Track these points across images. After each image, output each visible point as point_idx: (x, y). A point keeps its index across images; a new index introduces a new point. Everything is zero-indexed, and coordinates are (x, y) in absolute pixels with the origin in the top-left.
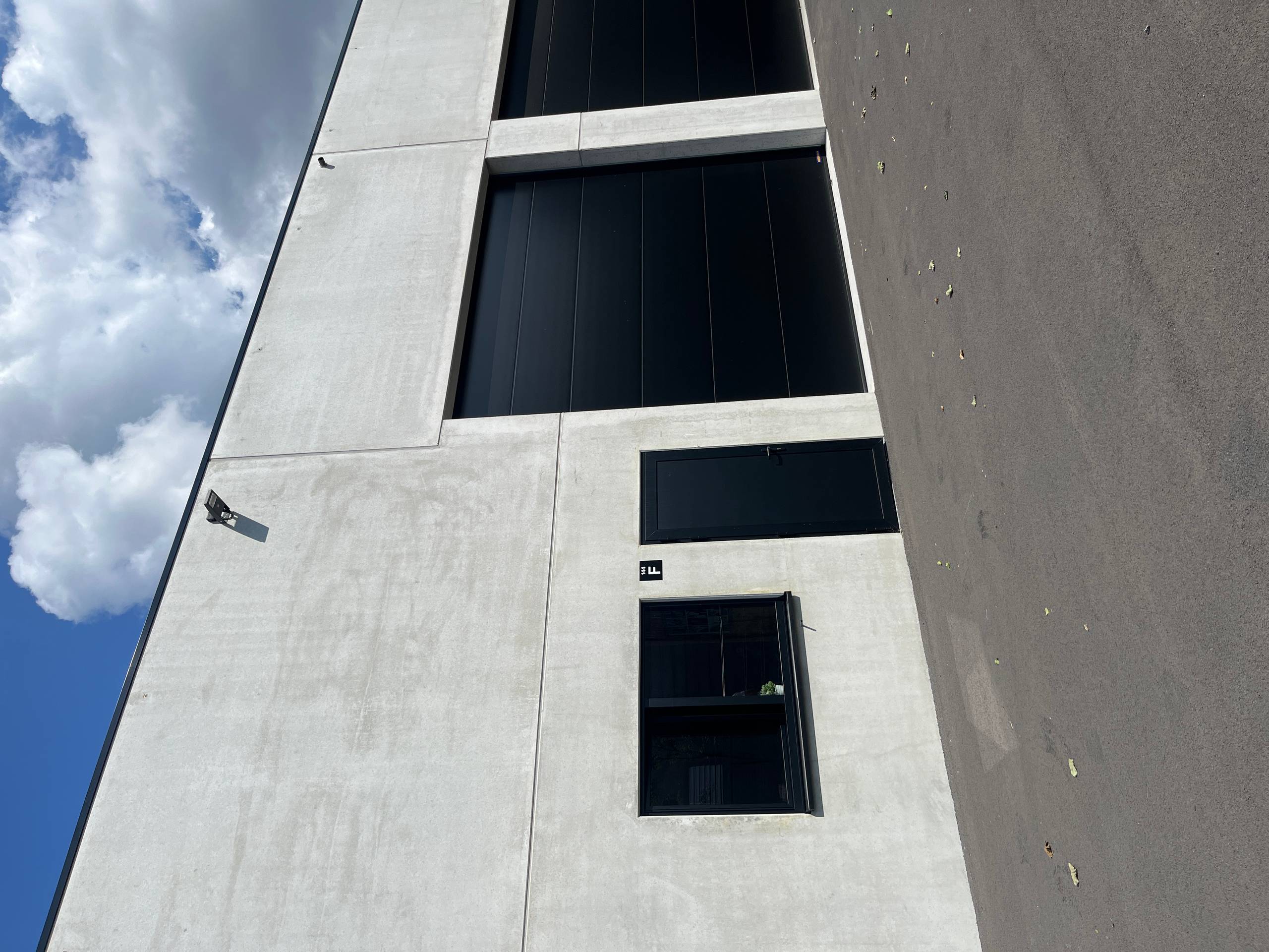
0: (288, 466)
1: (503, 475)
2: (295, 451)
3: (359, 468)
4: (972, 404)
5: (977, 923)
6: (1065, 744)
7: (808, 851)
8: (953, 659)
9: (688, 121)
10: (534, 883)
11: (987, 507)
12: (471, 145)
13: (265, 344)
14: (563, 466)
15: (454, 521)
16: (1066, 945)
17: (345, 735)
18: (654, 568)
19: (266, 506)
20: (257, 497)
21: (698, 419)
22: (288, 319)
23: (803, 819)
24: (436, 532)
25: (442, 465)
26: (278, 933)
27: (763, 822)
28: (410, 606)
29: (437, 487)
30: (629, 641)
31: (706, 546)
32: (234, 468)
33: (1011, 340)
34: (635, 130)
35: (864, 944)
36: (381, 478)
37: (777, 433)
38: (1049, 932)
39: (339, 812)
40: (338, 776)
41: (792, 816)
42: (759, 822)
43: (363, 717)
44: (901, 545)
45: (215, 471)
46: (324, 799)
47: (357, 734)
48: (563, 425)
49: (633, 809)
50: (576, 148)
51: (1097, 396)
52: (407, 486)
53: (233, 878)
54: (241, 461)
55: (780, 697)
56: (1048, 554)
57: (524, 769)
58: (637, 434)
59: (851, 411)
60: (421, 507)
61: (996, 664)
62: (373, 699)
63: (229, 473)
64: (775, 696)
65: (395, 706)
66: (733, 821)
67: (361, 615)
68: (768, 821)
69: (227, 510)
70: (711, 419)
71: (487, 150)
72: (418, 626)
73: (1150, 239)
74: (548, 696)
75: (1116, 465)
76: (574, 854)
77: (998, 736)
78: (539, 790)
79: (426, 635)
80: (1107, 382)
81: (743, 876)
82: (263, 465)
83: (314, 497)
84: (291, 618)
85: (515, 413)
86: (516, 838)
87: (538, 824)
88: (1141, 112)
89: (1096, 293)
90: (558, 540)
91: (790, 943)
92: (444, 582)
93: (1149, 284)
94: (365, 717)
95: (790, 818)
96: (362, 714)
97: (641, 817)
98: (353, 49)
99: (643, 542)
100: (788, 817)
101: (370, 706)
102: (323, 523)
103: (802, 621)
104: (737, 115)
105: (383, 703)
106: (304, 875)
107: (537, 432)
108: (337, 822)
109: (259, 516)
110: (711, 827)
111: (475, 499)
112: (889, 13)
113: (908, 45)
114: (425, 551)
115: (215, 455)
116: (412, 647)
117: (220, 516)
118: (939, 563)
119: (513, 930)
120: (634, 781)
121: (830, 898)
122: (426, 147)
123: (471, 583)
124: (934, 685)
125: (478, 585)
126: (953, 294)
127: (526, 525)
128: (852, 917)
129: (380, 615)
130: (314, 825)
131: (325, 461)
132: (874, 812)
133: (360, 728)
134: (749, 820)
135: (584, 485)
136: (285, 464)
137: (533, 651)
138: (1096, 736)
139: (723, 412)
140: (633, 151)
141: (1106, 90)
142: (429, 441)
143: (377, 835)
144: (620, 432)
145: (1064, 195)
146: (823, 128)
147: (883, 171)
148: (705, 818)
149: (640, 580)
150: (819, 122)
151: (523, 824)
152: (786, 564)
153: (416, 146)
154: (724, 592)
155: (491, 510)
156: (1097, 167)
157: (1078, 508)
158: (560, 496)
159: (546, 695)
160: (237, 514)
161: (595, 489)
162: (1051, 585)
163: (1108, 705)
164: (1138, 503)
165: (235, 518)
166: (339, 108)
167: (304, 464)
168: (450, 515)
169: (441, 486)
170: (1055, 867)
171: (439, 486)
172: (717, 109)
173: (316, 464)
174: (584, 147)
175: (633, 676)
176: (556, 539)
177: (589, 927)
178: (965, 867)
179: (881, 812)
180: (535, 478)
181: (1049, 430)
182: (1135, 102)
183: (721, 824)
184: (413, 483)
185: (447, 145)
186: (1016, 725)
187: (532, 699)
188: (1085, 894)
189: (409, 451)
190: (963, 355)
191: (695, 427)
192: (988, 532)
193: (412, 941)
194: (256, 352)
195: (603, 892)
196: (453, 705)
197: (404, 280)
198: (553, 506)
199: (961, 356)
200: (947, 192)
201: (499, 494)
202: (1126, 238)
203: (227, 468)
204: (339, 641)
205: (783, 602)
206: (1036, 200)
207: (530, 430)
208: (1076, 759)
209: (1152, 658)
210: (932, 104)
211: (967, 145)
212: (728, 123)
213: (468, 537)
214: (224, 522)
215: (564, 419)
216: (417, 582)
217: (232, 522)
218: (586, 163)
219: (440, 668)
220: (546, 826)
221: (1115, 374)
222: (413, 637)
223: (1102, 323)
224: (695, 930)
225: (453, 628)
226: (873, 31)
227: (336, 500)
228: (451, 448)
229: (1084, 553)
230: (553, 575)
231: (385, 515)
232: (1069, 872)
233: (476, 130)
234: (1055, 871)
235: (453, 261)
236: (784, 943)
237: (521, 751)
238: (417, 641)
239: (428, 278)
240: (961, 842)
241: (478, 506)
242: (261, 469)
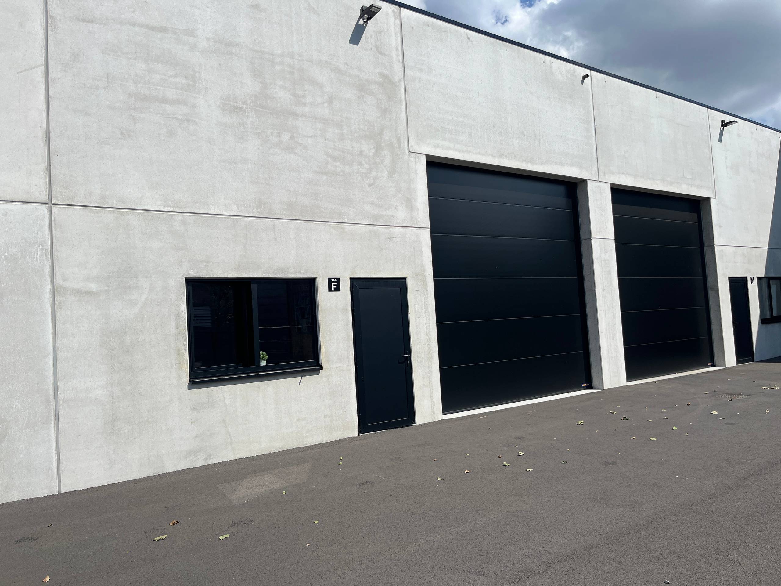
0: (396, 57)
1: (392, 193)
2: (406, 62)
3: (395, 103)
4: (439, 478)
5: (127, 481)
6: (238, 532)
7: (167, 380)
8: (284, 466)
9: (609, 305)
10: (143, 214)
11: (376, 487)
12: (595, 171)
13: (472, 42)
14: (397, 230)
15: (363, 162)
16: (118, 534)
17: (231, 95)
18: (335, 287)
19: (372, 44)
20: (377, 38)
21: (426, 313)
22: (488, 56)
23: (187, 377)
24: (356, 151)
25: (398, 154)
26: (109, 55)
27: (184, 353)
28: (311, 135)
29: (384, 152)
30: (291, 271)
31: (349, 318)
32: (395, 23)
33: (477, 501)
34: (603, 273)
35: (113, 414)
36: (389, 116)
37: (418, 361)
38: (125, 524)
39: (183, 92)
40: (206, 91)
41: (187, 370)
42: (183, 351)
43: (242, 107)
44: (351, 435)
45: (393, 11)
46: (191, 83)
47: (232, 103)
48: (423, 230)
49: (190, 274)
50: (593, 236)
51: (446, 551)
52: (384, 133)
53: (141, 26)
54: (399, 27)
55: (259, 363)
56: (351, 523)
57: (212, 208)
58: (417, 275)
59: (431, 405)
60: (372, 141)
61: (283, 492)
62: (253, 113)
63: (392, 20)
64: (259, 360)
65: (250, 127)
66: (184, 335)
67: (305, 104)
68: (184, 357)
69: (369, 19)
70: (426, 321)
71: (592, 181)
72: (299, 140)
73: (541, 582)
74: (257, 222)
75: (406, 562)
76: (162, 238)
77: (240, 493)
78: (200, 217)
79: (293, 146)
80: (455, 558)
81: (151, 342)
82: (397, 41)
83: (377, 74)
84: (303, 60)
85: (430, 200)
86: (170, 203)
87: (179, 216)
88: (617, 578)
89: (508, 551)
90: (352, 227)
91: (112, 370)
92: (325, 157)
93: (514, 582)
94: (242, 108)
95: (186, 370)
96: (244, 106)
97: (185, 279)
98: (657, 95)
99: (351, 279)
100: (187, 369)
101: (249, 111)
102: (361, 80)
103: (305, 376)
104: (612, 336)
105: (251, 119)
106: (144, 70)
107: (418, 213)
108: (177, 91)
109: (365, 39)
110: (180, 322)
111: (377, 175)
112: (674, 428)
113: (655, 439)
114: (344, 144)
115: (403, 11)
116: (286, 137)
117: (365, 14)
118: (342, 458)
119: (114, 201)
120: (206, 275)
121: (140, 394)
122: (594, 142)
123: (325, 173)
124: (268, 455)
125: (324, 178)
126: (504, 467)
127: (361, 207)
128: (129, 407)
129: (305, 116)
130: (175, 76)
131: (400, 81)
132: (191, 420)
133: (235, 104)
134: (185, 345)
135: (386, 243)
136: (397, 55)
137: (284, 212)
138: (244, 550)
139: (431, 328)
140: (590, 271)
141: (630, 557)
142: (412, 146)
143: (170, 116)
144: (418, 265)
145: (566, 532)
146: (603, 388)
147: (577, 424)
148: (185, 318)
149: (328, 278)
150: (607, 385)
151: (179, 207)
152: (339, 367)
153: (595, 137)
154: (322, 329)
155: (370, 185)
156: (583, 552)
157: (379, 540)
158: (379, 228)
159: (258, 221)
160: (366, 25)
161: (383, 250)
162: (332, 525)
163: (263, 557)
164: (384, 575)
165: (363, 24)
166: (619, 87)
167: (398, 67)
168: (367, 160)
169: (385, 154)
170: (164, 527)
171: (385, 152)
172: (616, 323)
173: (398, 75)
174: (593, 241)
175: (270, 274)
176: (352, 226)
177: (118, 248)
178: (160, 473)
179: (191, 424)
180: (390, 213)
181: (425, 524)
182: (623, 574)
183: (182, 328)
184: (387, 136)
185: (595, 156)
186: (247, 504)
187: (255, 212)
188: (149, 545)
189: (406, 133)
190: (468, 472)
191: (421, 311)
192: (362, 487)
193: (106, 138)
194: (467, 36)
195: (139, 256)
196: (251, 163)
197: (512, 130)
198: (373, 224)
199: (467, 471)
200: (566, 463)
201: (380, 190)
202: (541, 568)
203: (395, 18)
204: (289, 91)
205: (316, 365)
206: (563, 516)
207: (419, 209)
208: (230, 538)
209: (292, 583)
210: (619, 454)
211: (594, 475)
212: (607, 330)
213: (353, 172)
214: (361, 17)
215: (426, 231)
216: (325, 140)
217: (361, 22)
218: (583, 243)
219: (273, 155)
220: (178, 221)
221: (459, 562)
222: (292, 138)
223: (490, 554)
224: (118, 312)
225: (297, 162)
226: (664, 418)
227: (376, 88)
228: (408, 160)
229: (352, 544)
230: (330, 224)
231: (367, 119)
232: (162, 535)
233: (605, 173)
234: (162, 526)
235: (524, 160)
236: (112, 366)
237: (223, 205)
238: (289, 140)
239: (513, 144)
240: (175, 471)
241: (372, 177)
242: (394, 41)
